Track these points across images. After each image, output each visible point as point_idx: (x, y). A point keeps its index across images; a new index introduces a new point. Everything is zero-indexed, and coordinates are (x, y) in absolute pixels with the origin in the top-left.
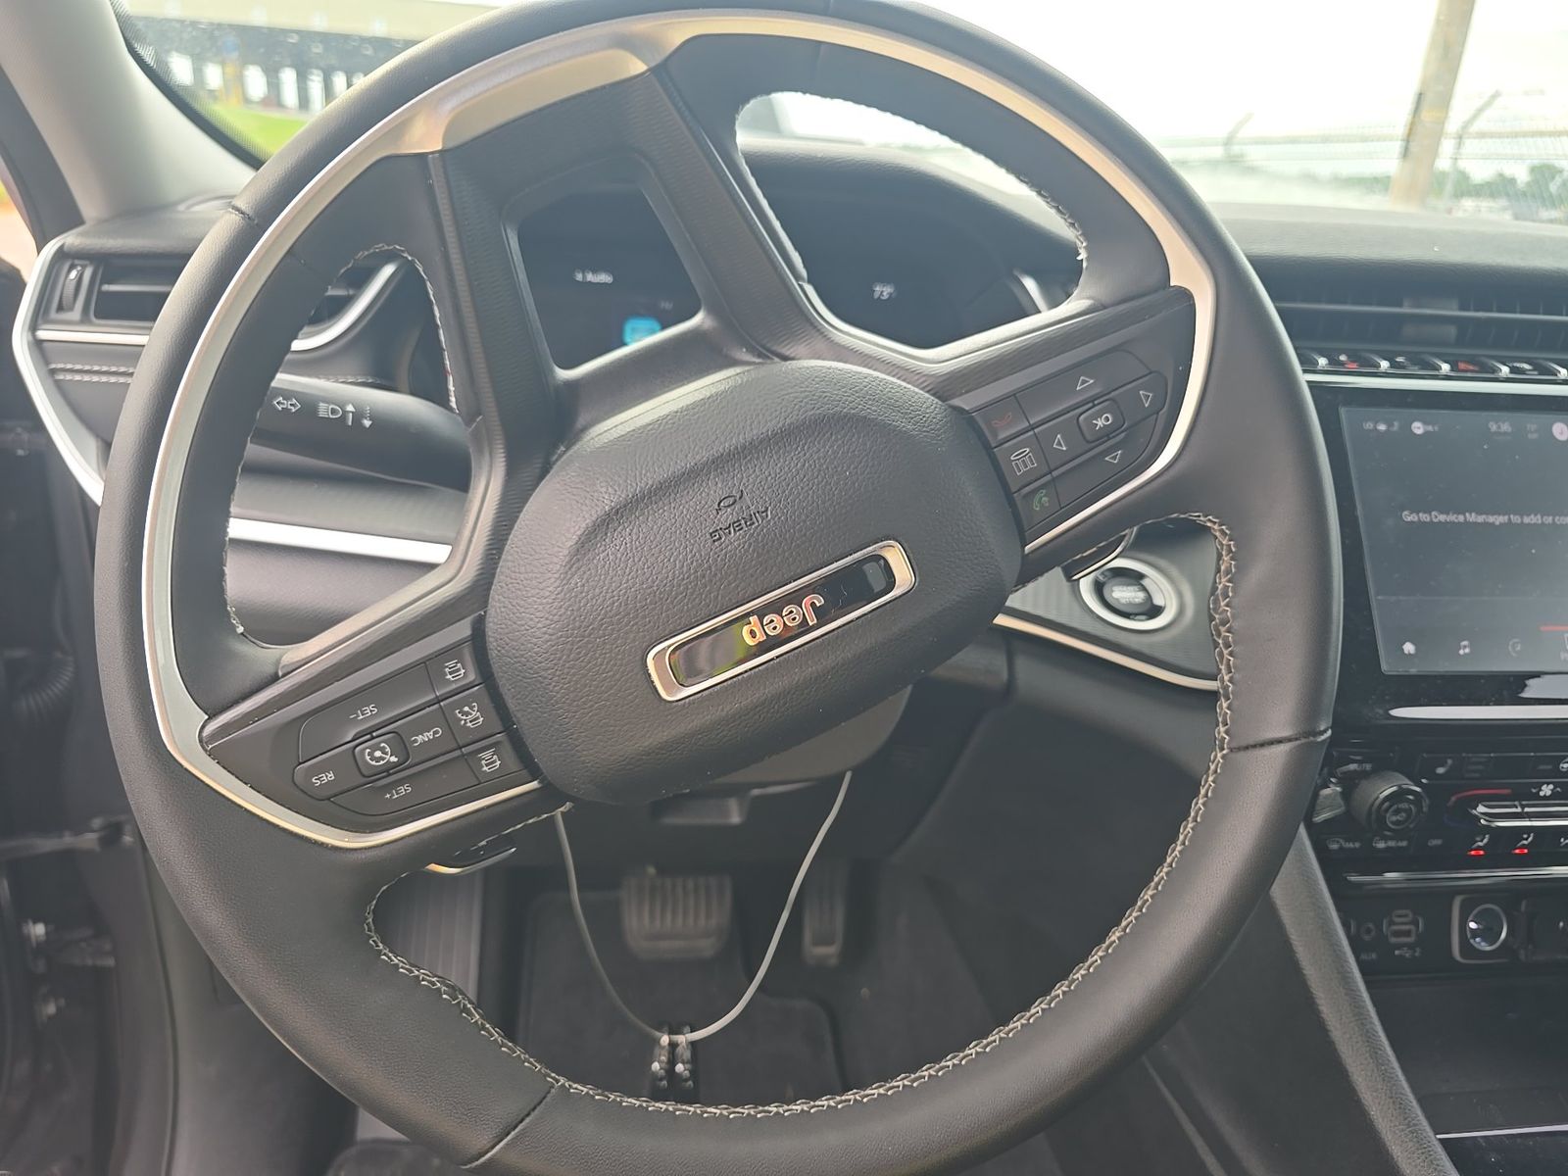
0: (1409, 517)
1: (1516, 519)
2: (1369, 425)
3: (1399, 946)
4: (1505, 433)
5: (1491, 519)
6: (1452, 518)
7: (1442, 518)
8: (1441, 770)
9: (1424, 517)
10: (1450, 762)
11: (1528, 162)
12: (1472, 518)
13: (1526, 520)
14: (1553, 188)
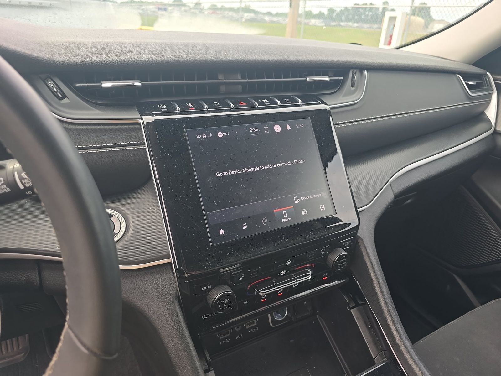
0: (219, 175)
1: (262, 168)
2: (198, 136)
3: (250, 329)
4: (256, 132)
5: (252, 170)
6: (237, 172)
7: (233, 172)
8: (241, 279)
9: (225, 174)
10: (243, 275)
11: (328, 8)
12: (245, 170)
13: (266, 167)
14: (334, 15)
